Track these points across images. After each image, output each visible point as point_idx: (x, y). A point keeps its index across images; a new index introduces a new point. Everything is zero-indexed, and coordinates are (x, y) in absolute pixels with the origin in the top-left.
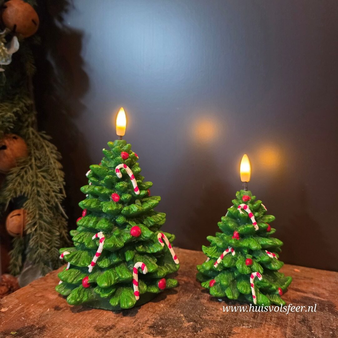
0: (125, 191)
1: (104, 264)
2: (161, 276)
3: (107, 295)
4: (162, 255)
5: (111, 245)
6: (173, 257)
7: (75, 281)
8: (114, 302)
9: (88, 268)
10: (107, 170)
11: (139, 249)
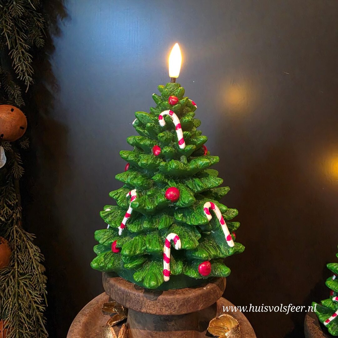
1: (133, 229)
2: (202, 258)
3: (130, 266)
4: (212, 231)
5: (137, 204)
6: (226, 237)
8: (138, 277)
9: (118, 230)
11: (178, 217)
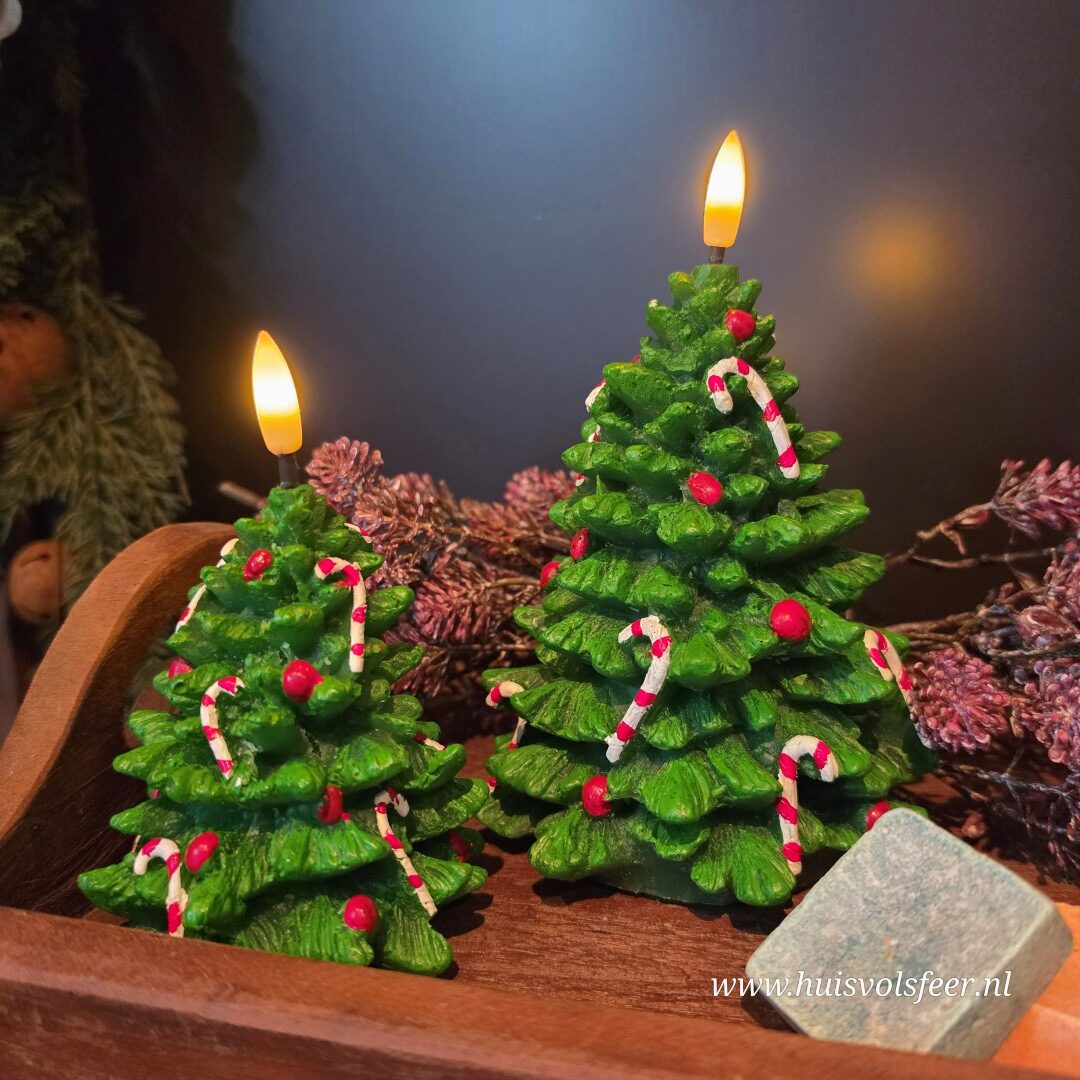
0: (739, 463)
1: (669, 733)
2: (878, 792)
3: (682, 851)
4: (872, 713)
7: (552, 788)
8: (708, 879)
9: (605, 747)
10: (668, 385)
11: (797, 686)
